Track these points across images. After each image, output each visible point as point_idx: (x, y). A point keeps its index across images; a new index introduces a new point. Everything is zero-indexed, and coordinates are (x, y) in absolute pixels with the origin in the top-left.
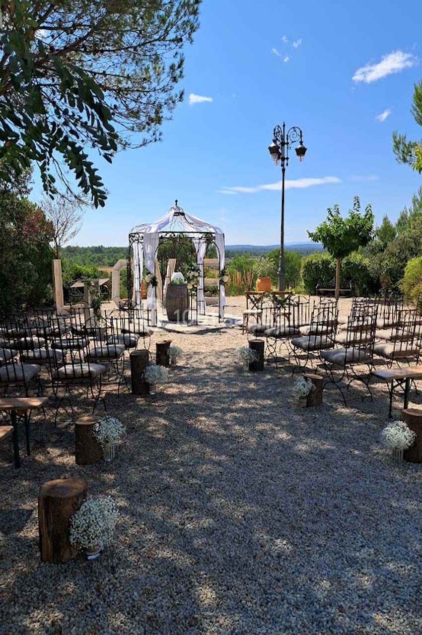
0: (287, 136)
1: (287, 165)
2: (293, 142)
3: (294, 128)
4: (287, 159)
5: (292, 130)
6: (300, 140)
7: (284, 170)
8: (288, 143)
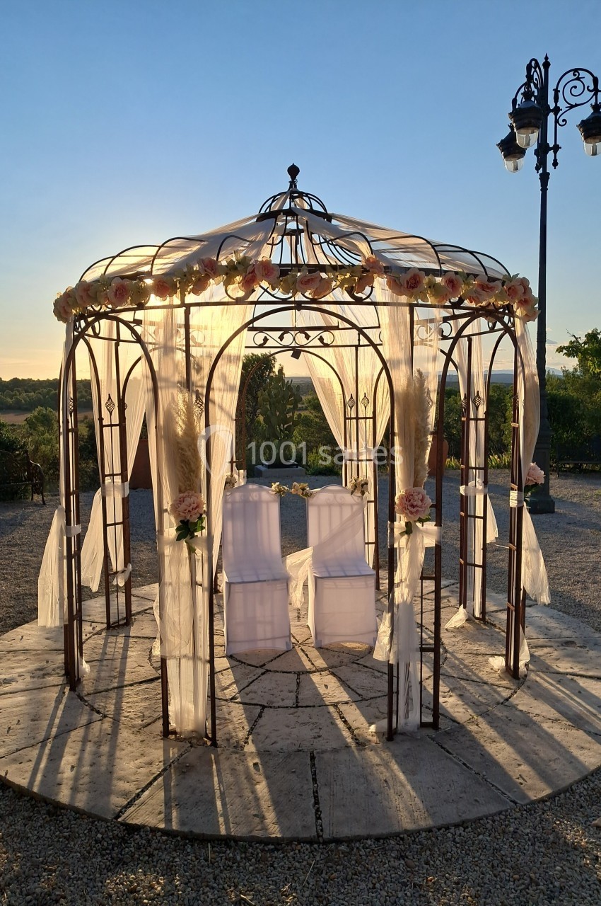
0: (556, 91)
1: (555, 164)
2: (572, 107)
3: (576, 70)
4: (556, 148)
5: (570, 76)
6: (593, 101)
7: (545, 178)
8: (557, 110)
